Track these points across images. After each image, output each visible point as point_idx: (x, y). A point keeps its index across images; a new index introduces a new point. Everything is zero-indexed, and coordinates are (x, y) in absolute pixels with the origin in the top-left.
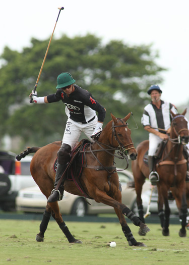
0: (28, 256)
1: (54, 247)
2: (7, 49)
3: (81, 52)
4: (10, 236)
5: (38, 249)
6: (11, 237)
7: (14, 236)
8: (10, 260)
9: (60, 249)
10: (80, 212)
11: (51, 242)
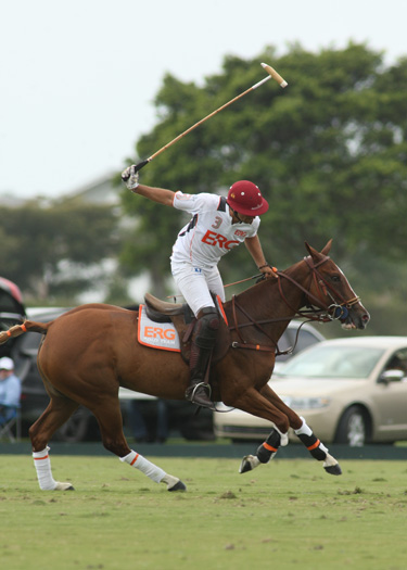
0: (269, 537)
1: (323, 517)
2: (170, 81)
3: (336, 86)
4: (219, 495)
5: (290, 523)
6: (224, 498)
7: (230, 493)
8: (231, 548)
9: (338, 522)
10: (356, 438)
11: (314, 506)
